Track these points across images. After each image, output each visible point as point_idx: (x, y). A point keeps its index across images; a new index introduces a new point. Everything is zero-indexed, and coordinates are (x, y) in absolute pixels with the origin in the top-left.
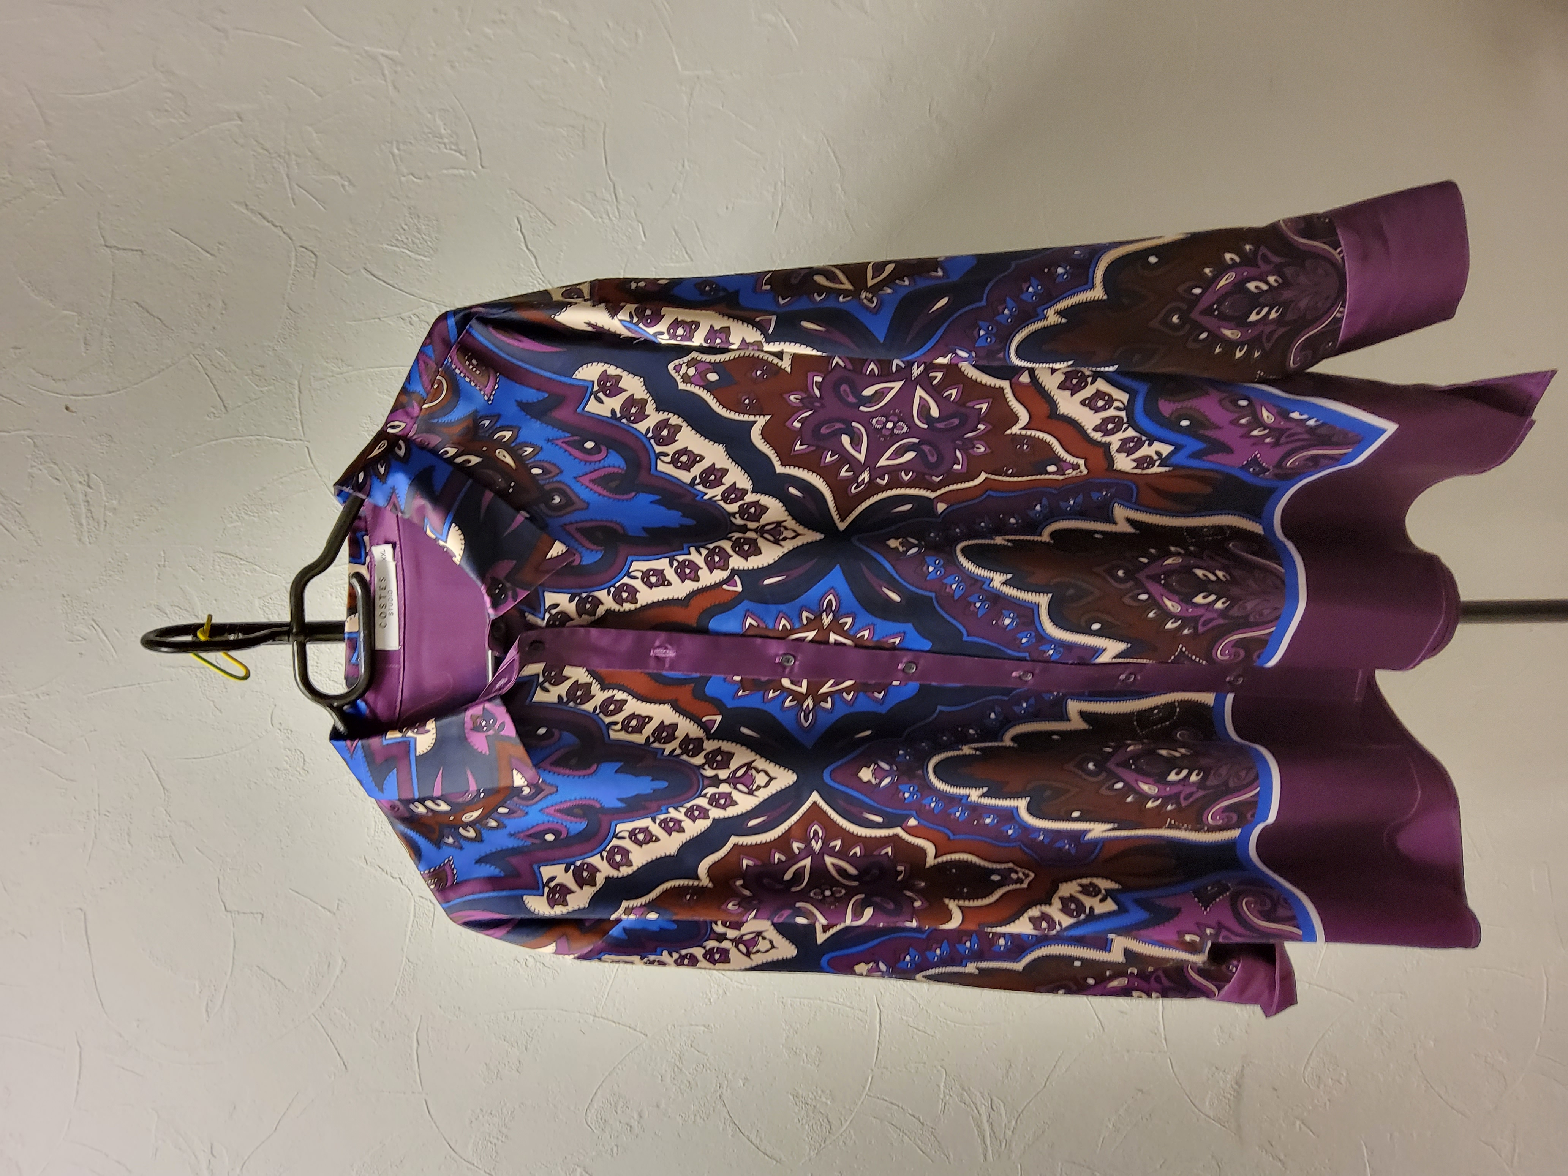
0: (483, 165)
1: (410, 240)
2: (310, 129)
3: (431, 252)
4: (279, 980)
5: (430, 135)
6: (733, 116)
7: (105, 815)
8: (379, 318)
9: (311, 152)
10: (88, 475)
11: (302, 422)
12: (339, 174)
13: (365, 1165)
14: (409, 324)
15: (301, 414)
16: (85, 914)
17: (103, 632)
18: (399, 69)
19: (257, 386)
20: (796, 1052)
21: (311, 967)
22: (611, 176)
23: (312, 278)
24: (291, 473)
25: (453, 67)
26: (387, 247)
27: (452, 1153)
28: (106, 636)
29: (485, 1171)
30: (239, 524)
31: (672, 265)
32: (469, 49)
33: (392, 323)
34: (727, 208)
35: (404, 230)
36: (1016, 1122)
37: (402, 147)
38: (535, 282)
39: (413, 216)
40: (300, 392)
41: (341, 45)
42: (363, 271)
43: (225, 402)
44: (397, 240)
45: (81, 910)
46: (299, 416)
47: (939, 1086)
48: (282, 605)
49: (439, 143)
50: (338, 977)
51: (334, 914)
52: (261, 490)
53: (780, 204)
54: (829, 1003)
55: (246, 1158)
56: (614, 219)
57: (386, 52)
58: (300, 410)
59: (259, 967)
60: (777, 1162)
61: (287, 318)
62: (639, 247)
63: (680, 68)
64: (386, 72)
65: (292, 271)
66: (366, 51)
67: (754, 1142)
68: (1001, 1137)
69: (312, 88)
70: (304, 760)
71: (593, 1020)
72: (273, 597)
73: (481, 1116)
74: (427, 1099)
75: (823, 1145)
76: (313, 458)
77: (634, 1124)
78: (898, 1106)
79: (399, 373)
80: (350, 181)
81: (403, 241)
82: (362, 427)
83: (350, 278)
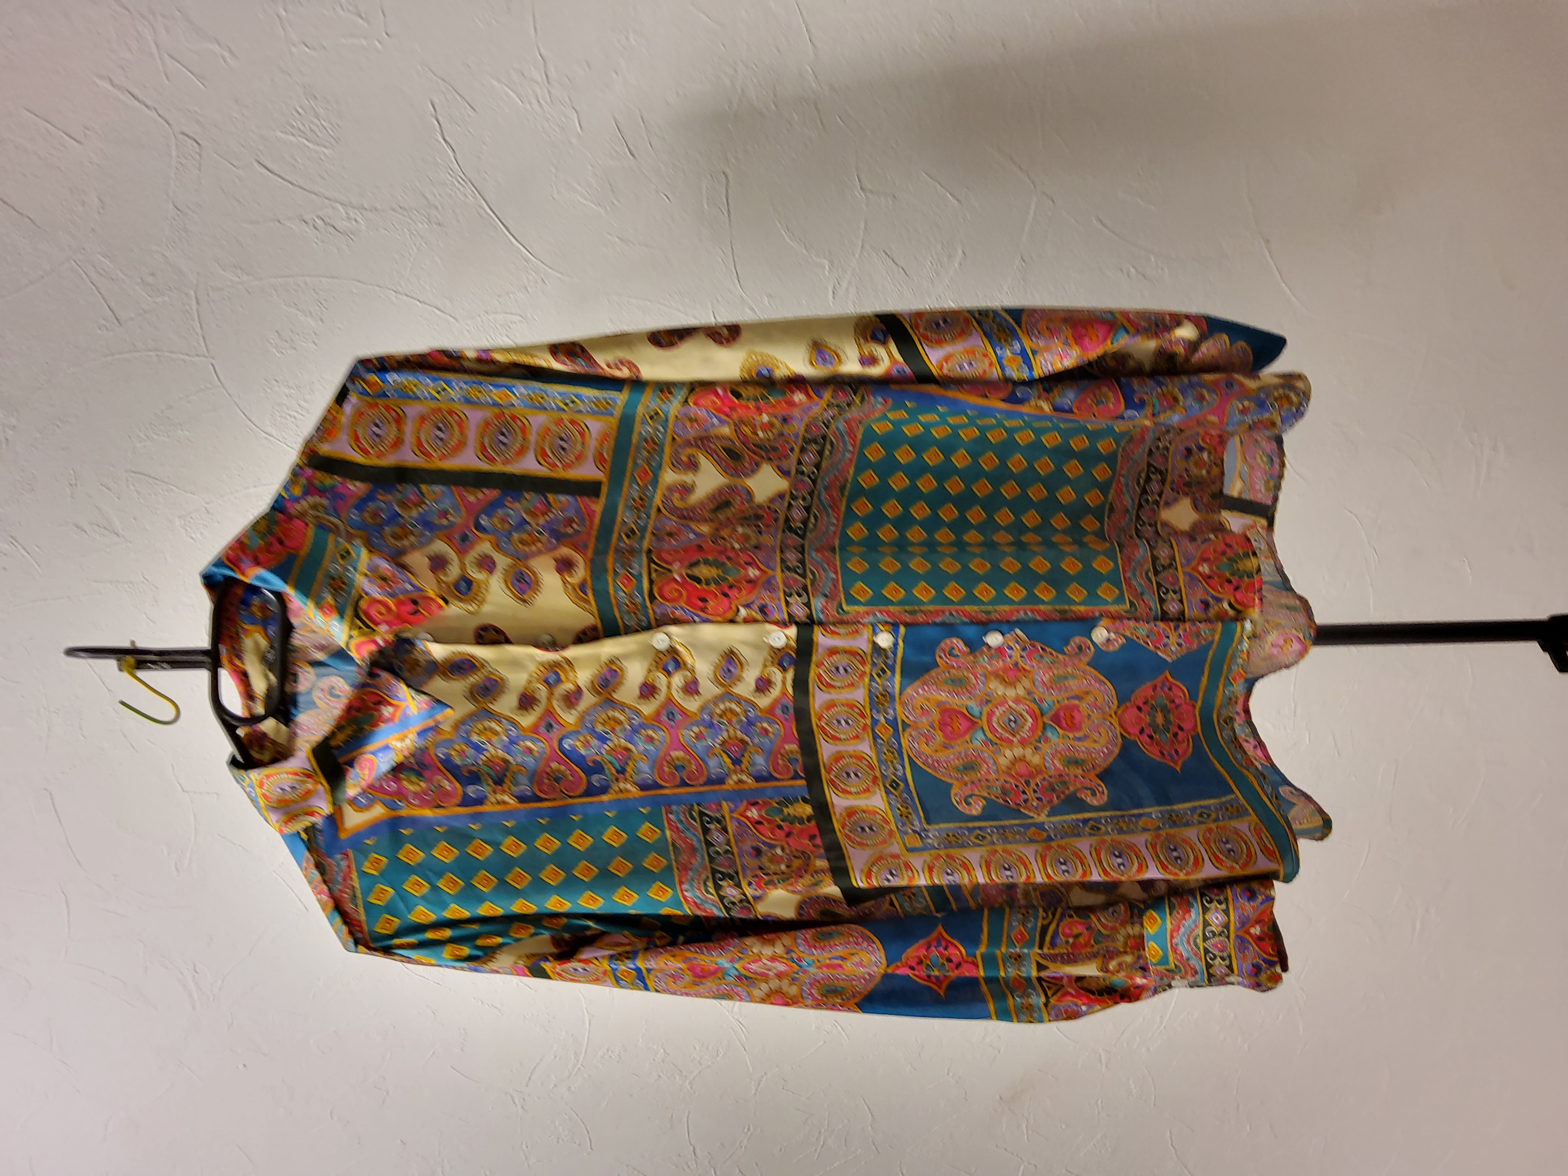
0: (389, 33)
1: (308, 127)
3: (333, 142)
4: (240, 845)
7: (56, 713)
8: (279, 220)
9: (179, 11)
11: (204, 338)
12: (217, 42)
14: (313, 228)
15: (201, 327)
16: (51, 794)
17: (24, 548)
19: (150, 296)
22: (542, 51)
23: (198, 172)
24: (198, 392)
26: (281, 135)
28: (28, 553)
30: (149, 444)
33: (292, 226)
35: (300, 115)
37: (289, 8)
38: (455, 181)
39: (309, 98)
40: (198, 303)
42: (256, 165)
43: (116, 314)
44: (293, 127)
45: (47, 790)
46: (199, 331)
48: (204, 525)
52: (168, 409)
56: (544, 104)
58: (200, 322)
59: (220, 835)
61: (175, 220)
65: (173, 163)
72: (193, 516)
76: (220, 375)
79: (306, 284)
80: (231, 52)
81: (299, 129)
82: (270, 343)
83: (241, 172)
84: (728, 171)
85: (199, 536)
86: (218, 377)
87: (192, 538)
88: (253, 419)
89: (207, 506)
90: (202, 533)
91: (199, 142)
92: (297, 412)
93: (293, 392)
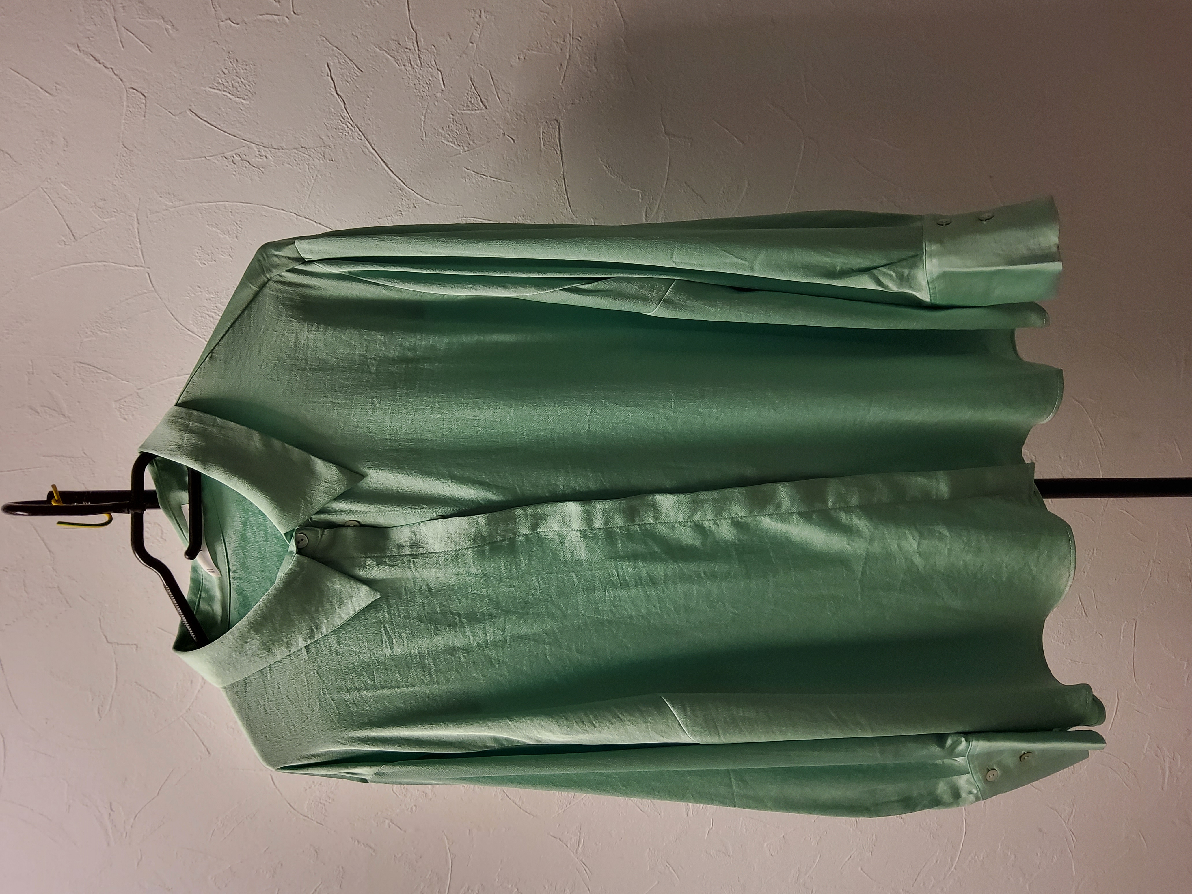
0: (295, 12)
1: (230, 83)
3: (250, 95)
4: (154, 693)
7: (4, 570)
8: (205, 157)
11: (141, 251)
12: (163, 19)
13: (227, 817)
15: (140, 243)
19: (101, 217)
21: (178, 683)
22: (413, 24)
23: (143, 118)
24: (135, 296)
26: (210, 89)
27: (292, 809)
29: (317, 822)
30: (94, 338)
31: (468, 112)
33: (216, 161)
35: (224, 74)
38: (345, 126)
39: (232, 61)
40: (138, 223)
42: (189, 112)
43: (73, 231)
44: (218, 83)
46: (139, 245)
48: (135, 407)
50: (199, 691)
52: (110, 310)
53: (568, 56)
55: (137, 812)
56: (416, 66)
58: (139, 239)
59: (137, 683)
60: (534, 816)
61: (123, 156)
62: (439, 95)
65: (124, 112)
67: (518, 804)
70: (162, 531)
72: (126, 400)
73: (313, 786)
74: (272, 775)
76: (153, 282)
79: (225, 207)
80: (172, 25)
81: (224, 85)
82: (195, 256)
83: (177, 118)
84: (560, 118)
85: (130, 417)
86: (152, 284)
87: (125, 419)
88: (180, 319)
90: (133, 415)
91: (145, 94)
92: (215, 313)
93: (213, 296)
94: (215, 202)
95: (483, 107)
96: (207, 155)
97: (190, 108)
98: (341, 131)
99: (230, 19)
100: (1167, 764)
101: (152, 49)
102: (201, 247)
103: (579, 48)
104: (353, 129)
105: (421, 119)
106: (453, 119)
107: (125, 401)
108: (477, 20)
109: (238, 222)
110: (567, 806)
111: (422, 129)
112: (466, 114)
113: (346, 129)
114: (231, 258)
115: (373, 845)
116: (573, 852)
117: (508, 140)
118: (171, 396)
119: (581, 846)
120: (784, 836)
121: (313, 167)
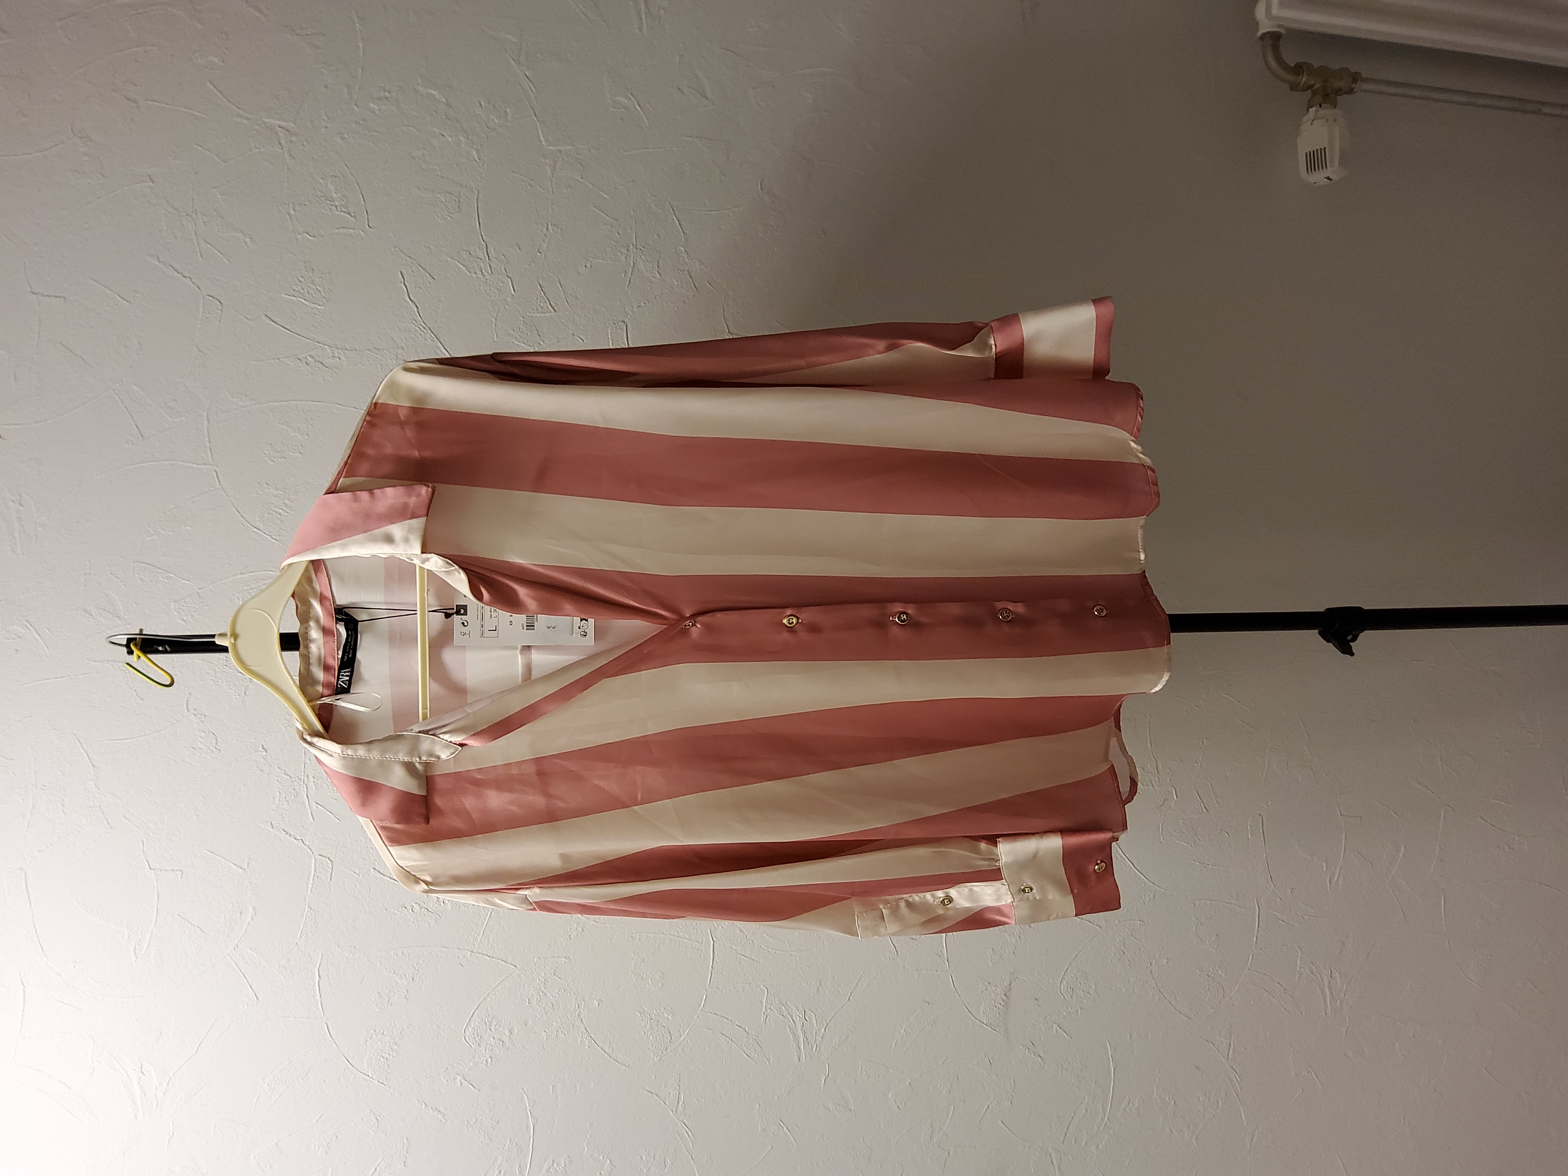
0: (371, 226)
1: (306, 290)
2: (214, 190)
3: (325, 301)
4: (198, 927)
5: (323, 199)
6: (592, 187)
7: (42, 789)
8: (278, 359)
9: (215, 211)
10: (20, 495)
11: (210, 450)
12: (242, 232)
13: (275, 1078)
14: (305, 364)
15: (209, 442)
16: (26, 874)
17: (36, 631)
18: (294, 139)
19: (171, 417)
20: (642, 977)
21: (225, 915)
22: (484, 237)
23: (219, 323)
24: (201, 494)
25: (343, 138)
26: (285, 296)
27: (350, 1066)
28: (39, 635)
29: (379, 1081)
30: (156, 537)
31: (538, 315)
32: (357, 122)
33: (290, 363)
34: (586, 267)
35: (301, 282)
36: (825, 1030)
37: (297, 208)
38: (418, 328)
39: (308, 270)
40: (209, 422)
41: (242, 117)
42: (264, 318)
43: (142, 431)
44: (294, 290)
45: (21, 869)
46: (208, 444)
47: (762, 1002)
49: (331, 205)
50: (249, 923)
51: (245, 870)
52: (175, 508)
53: (632, 264)
54: (671, 937)
55: (171, 1075)
56: (486, 274)
57: (282, 123)
58: (209, 438)
59: (180, 916)
60: (626, 1067)
61: (197, 359)
63: (544, 143)
64: (283, 141)
65: (200, 317)
66: (264, 123)
67: (607, 1051)
68: (813, 1042)
69: (217, 156)
70: (217, 741)
71: (471, 955)
72: (186, 600)
73: (374, 1036)
74: (328, 1023)
75: (665, 1053)
76: (221, 480)
77: (505, 1039)
78: (728, 1019)
79: (297, 406)
80: (251, 238)
81: (299, 292)
82: (264, 453)
83: (252, 323)
84: (627, 320)
85: (190, 618)
86: (219, 482)
87: (183, 620)
88: (244, 515)
89: (199, 591)
91: (222, 301)
92: (282, 509)
93: (280, 493)
94: (287, 401)
95: (553, 311)
96: (280, 357)
97: (265, 313)
98: (414, 333)
99: (307, 233)
100: (1326, 983)
101: (230, 260)
102: (271, 445)
103: (643, 257)
104: (425, 331)
105: (492, 322)
106: (523, 321)
107: (185, 602)
108: (544, 232)
109: (309, 421)
110: (663, 1053)
111: (494, 330)
112: (536, 317)
113: (419, 331)
114: (300, 455)
115: (442, 1109)
116: (672, 1111)
117: (578, 340)
118: (233, 595)
119: (681, 1103)
120: (910, 1083)
121: (385, 367)
